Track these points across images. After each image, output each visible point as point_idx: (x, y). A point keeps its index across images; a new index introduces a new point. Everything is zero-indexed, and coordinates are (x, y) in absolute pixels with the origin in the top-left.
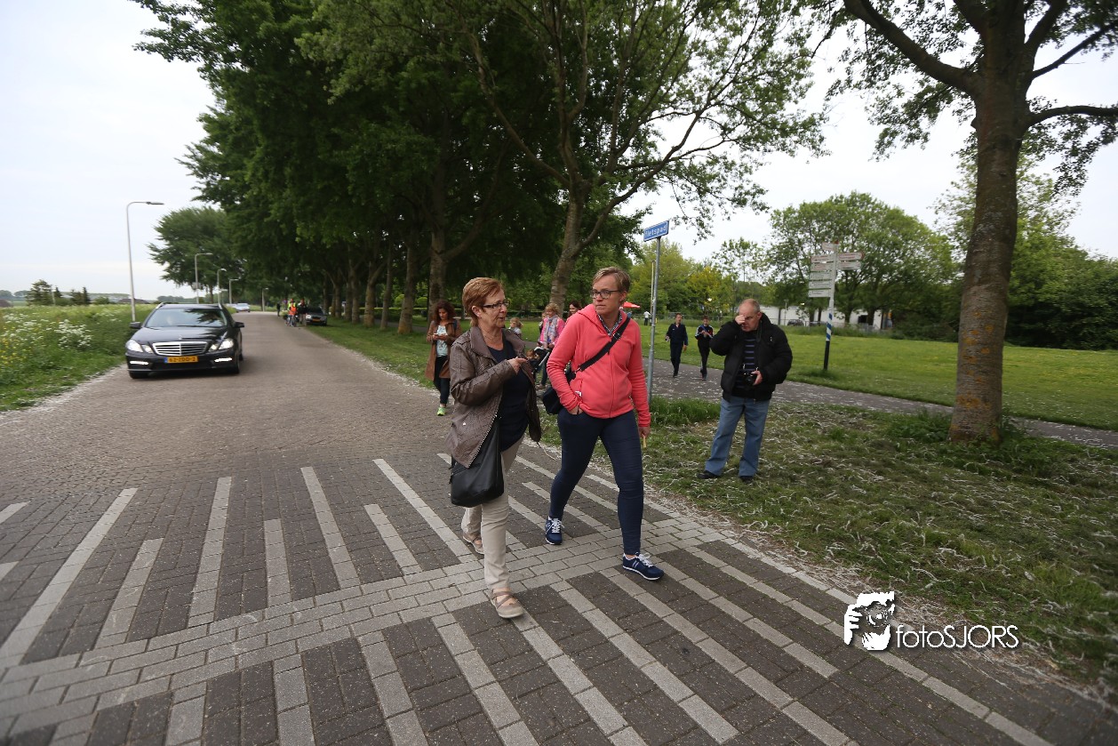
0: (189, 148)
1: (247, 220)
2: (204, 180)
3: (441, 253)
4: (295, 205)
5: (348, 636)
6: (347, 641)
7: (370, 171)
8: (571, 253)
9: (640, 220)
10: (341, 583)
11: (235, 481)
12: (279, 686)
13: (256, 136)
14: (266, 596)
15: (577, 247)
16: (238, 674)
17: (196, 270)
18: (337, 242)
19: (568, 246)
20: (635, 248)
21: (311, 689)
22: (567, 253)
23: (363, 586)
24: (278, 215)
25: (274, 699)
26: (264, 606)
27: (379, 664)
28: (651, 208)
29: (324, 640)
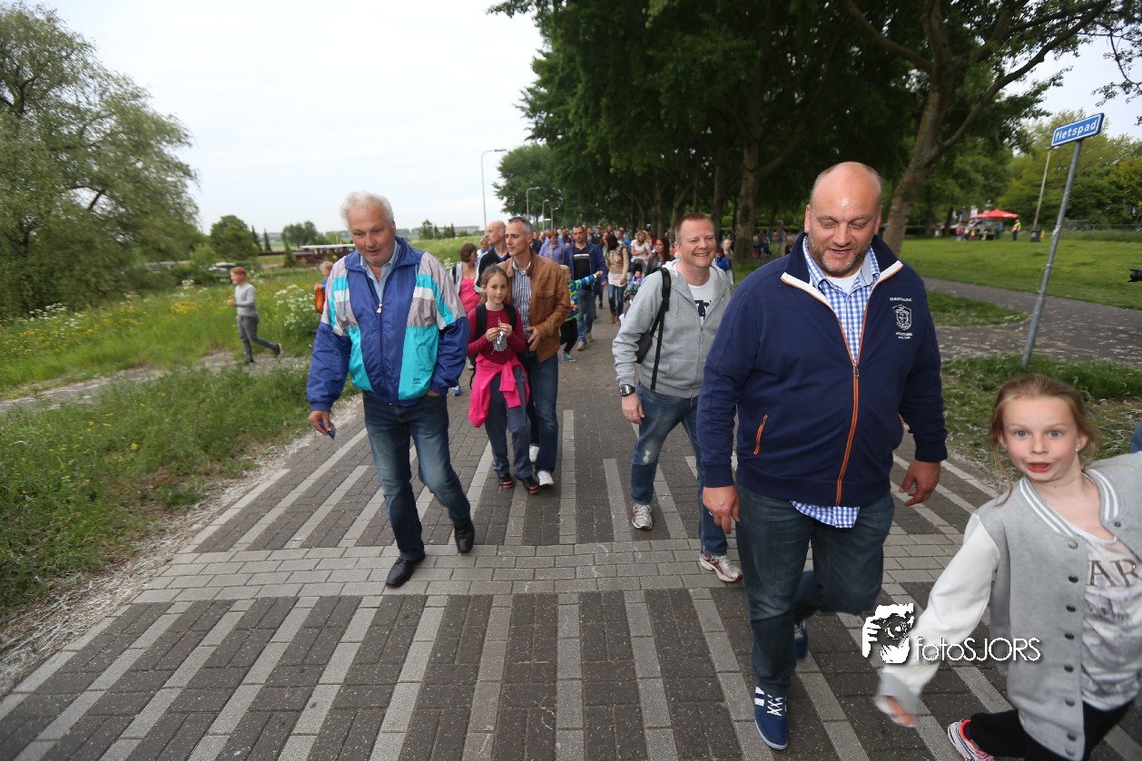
0: (522, 92)
1: (567, 153)
2: (534, 120)
3: (753, 171)
4: (610, 136)
5: (681, 586)
6: (680, 590)
7: (683, 91)
8: (926, 159)
9: (1039, 97)
10: (671, 532)
11: (576, 415)
12: (629, 614)
13: (578, 73)
14: (612, 532)
15: (934, 151)
16: (599, 594)
17: (527, 201)
18: (647, 169)
19: (921, 151)
20: (1023, 140)
21: (655, 625)
22: (917, 160)
23: (690, 540)
24: (594, 146)
25: (627, 624)
26: (611, 539)
27: (709, 620)
28: (1061, 78)
29: (662, 585)
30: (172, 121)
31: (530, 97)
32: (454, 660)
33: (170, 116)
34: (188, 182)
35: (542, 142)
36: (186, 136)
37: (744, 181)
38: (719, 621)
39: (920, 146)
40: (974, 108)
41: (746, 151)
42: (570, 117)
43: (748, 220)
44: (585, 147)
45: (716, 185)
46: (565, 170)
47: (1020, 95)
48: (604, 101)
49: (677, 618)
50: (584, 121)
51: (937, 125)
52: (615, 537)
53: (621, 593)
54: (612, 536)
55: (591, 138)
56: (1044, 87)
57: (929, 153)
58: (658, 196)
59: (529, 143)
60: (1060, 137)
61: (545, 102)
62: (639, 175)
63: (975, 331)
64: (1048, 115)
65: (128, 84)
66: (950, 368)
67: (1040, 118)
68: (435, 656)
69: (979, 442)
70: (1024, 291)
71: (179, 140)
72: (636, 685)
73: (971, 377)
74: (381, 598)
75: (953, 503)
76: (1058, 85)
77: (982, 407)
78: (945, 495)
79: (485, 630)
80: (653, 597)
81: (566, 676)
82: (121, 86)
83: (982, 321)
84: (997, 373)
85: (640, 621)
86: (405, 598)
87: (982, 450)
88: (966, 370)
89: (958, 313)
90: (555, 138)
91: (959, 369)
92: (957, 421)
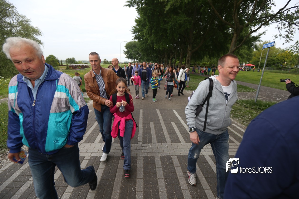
0: (132, 27)
1: (143, 44)
2: (135, 34)
3: (190, 51)
4: (154, 40)
5: (169, 155)
6: (169, 156)
7: (173, 29)
8: (233, 50)
9: (260, 37)
10: (167, 141)
11: (143, 111)
12: (156, 162)
13: (147, 23)
14: (152, 141)
15: (235, 48)
16: (148, 157)
17: (132, 56)
18: (163, 49)
19: (232, 48)
20: (256, 47)
21: (162, 165)
22: (231, 50)
23: (172, 143)
24: (150, 42)
25: (155, 165)
26: (152, 143)
27: (176, 164)
28: (265, 33)
29: (164, 154)
30: (37, 29)
31: (134, 28)
32: (109, 173)
33: (36, 27)
34: (40, 45)
35: (136, 40)
36: (41, 33)
37: (188, 53)
38: (179, 164)
39: (231, 47)
40: (245, 38)
41: (189, 46)
42: (144, 34)
43: (189, 63)
44: (148, 42)
45: (181, 54)
46: (142, 48)
47: (256, 36)
48: (153, 31)
49: (168, 163)
50: (148, 35)
51: (236, 42)
52: (153, 142)
53: (154, 156)
54: (152, 142)
55: (149, 40)
56: (261, 34)
57: (234, 49)
58: (166, 56)
59: (133, 40)
60: (265, 46)
61: (138, 30)
62: (161, 50)
63: (244, 93)
64: (262, 41)
65: (25, 18)
66: (238, 102)
67: (260, 42)
68: (104, 172)
69: (244, 120)
70: (256, 84)
71: (39, 34)
72: (157, 180)
73: (242, 105)
74: (90, 157)
75: (237, 135)
76: (265, 34)
77: (245, 112)
78: (236, 134)
79: (118, 166)
80: (162, 158)
81: (139, 178)
82: (23, 18)
83: (245, 91)
84: (249, 104)
85: (159, 164)
86: (96, 157)
87: (245, 122)
88: (241, 103)
89: (240, 89)
90: (140, 40)
91: (240, 102)
92: (239, 115)
